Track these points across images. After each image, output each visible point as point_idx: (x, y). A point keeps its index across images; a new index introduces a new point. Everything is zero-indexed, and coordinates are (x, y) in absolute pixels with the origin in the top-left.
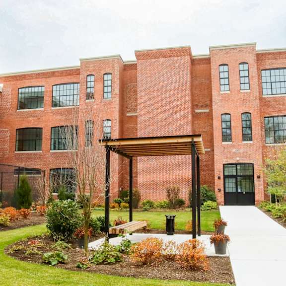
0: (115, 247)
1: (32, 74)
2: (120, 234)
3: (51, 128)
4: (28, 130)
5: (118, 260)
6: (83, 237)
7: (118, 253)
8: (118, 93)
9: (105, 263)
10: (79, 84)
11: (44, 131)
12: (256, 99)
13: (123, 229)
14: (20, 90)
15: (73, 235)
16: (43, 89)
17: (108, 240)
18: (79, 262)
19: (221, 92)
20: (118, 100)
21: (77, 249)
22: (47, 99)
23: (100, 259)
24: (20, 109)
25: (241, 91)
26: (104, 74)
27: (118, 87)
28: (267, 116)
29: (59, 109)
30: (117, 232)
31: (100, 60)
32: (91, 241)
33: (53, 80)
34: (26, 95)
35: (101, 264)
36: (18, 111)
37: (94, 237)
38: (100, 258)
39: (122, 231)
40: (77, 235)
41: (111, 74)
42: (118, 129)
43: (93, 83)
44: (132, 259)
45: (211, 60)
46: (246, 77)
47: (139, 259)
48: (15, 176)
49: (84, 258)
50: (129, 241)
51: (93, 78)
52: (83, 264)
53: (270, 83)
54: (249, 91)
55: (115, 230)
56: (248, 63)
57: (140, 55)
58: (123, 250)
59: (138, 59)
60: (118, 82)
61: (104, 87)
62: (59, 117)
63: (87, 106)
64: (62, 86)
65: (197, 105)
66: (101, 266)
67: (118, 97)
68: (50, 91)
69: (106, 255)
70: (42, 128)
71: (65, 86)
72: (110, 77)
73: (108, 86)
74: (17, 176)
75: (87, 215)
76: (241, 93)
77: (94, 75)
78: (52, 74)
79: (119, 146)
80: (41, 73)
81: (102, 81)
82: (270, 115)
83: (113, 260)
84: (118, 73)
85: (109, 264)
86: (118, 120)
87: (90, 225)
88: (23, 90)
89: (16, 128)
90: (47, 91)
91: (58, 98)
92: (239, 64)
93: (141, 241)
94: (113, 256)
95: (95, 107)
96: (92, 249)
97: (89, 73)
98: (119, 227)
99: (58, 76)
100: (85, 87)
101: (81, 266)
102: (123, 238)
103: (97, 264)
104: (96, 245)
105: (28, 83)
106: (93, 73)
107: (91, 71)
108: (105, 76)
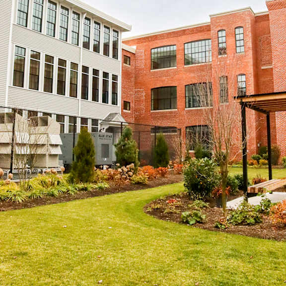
0: (255, 206)
1: (163, 34)
2: (260, 193)
3: (185, 86)
4: (162, 89)
5: (257, 221)
6: (220, 196)
7: (257, 213)
8: (251, 47)
9: (244, 224)
10: (210, 40)
11: (178, 89)
13: (263, 188)
14: (153, 51)
15: (211, 194)
16: (175, 48)
17: (246, 200)
18: (217, 222)
20: (251, 53)
21: (215, 208)
22: (179, 57)
23: (238, 220)
24: (153, 69)
26: (235, 28)
27: (251, 40)
29: (192, 67)
30: (256, 191)
31: (230, 14)
32: (229, 200)
33: (184, 38)
34: (159, 55)
35: (239, 224)
36: (151, 71)
37: (233, 195)
38: (239, 218)
39: (261, 190)
40: (215, 194)
41: (242, 27)
42: (253, 84)
43: (224, 38)
44: (273, 220)
47: (280, 220)
48: (152, 134)
49: (222, 218)
50: (269, 201)
51: (224, 33)
52: (221, 224)
55: (254, 189)
57: (271, 5)
58: (263, 210)
59: (269, 10)
60: (250, 35)
61: (236, 41)
62: (192, 75)
63: (220, 61)
64: (193, 44)
66: (240, 227)
67: (251, 50)
68: (182, 49)
69: (245, 216)
70: (176, 87)
71: (197, 43)
72: (241, 30)
73: (240, 40)
74: (154, 134)
75: (224, 174)
77: (225, 30)
78: (183, 32)
79: (255, 102)
80: (173, 32)
81: (234, 35)
83: (252, 220)
84: (250, 26)
85: (248, 224)
86: (252, 74)
87: (228, 183)
88: (156, 50)
89: (150, 88)
90: (179, 50)
91: (190, 55)
93: (281, 201)
94: (252, 217)
95: (228, 62)
96: (230, 208)
97: (220, 29)
98: (257, 186)
99: (189, 34)
100: (217, 42)
101: (219, 226)
102: (263, 198)
103: (236, 225)
104: (235, 204)
105: (159, 43)
106: (224, 28)
107: (221, 26)
108: (236, 30)
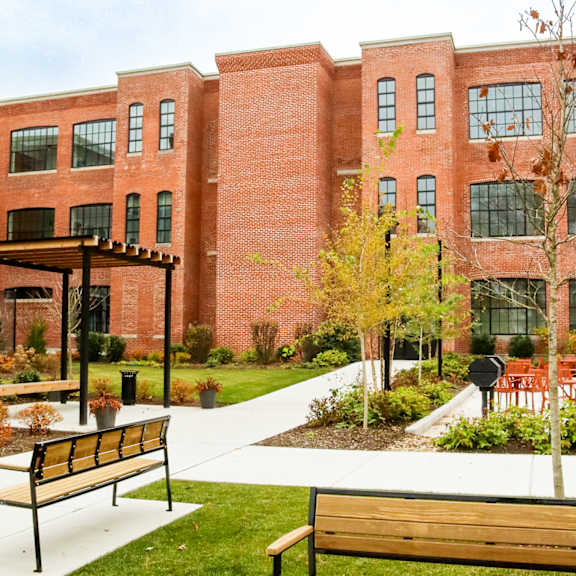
1: (35, 103)
3: (71, 208)
4: (30, 212)
8: (186, 140)
10: (115, 123)
11: (58, 214)
12: (447, 148)
14: (15, 135)
16: (56, 131)
19: (380, 135)
20: (185, 152)
22: (63, 150)
24: (16, 171)
25: (418, 132)
26: (161, 102)
27: (186, 128)
28: (476, 181)
29: (84, 172)
31: (155, 74)
33: (74, 115)
36: (10, 175)
41: (173, 101)
42: (184, 211)
43: (140, 120)
45: (363, 69)
46: (430, 103)
48: (6, 301)
51: (140, 110)
53: (485, 115)
54: (434, 131)
56: (432, 75)
57: (225, 63)
59: (221, 71)
60: (186, 116)
61: (161, 126)
62: (84, 187)
63: (130, 165)
64: (89, 125)
65: (340, 161)
67: (186, 147)
68: (68, 136)
70: (53, 209)
71: (95, 125)
72: (171, 107)
73: (168, 126)
74: (12, 301)
76: (419, 136)
77: (142, 104)
78: (72, 102)
80: (52, 101)
81: (158, 116)
82: (483, 180)
84: (187, 99)
86: (184, 192)
88: (20, 134)
89: (6, 210)
90: (62, 137)
92: (417, 77)
95: (144, 166)
97: (133, 100)
99: (83, 106)
100: (126, 127)
105: (28, 120)
106: (141, 100)
107: (135, 97)
108: (163, 105)
